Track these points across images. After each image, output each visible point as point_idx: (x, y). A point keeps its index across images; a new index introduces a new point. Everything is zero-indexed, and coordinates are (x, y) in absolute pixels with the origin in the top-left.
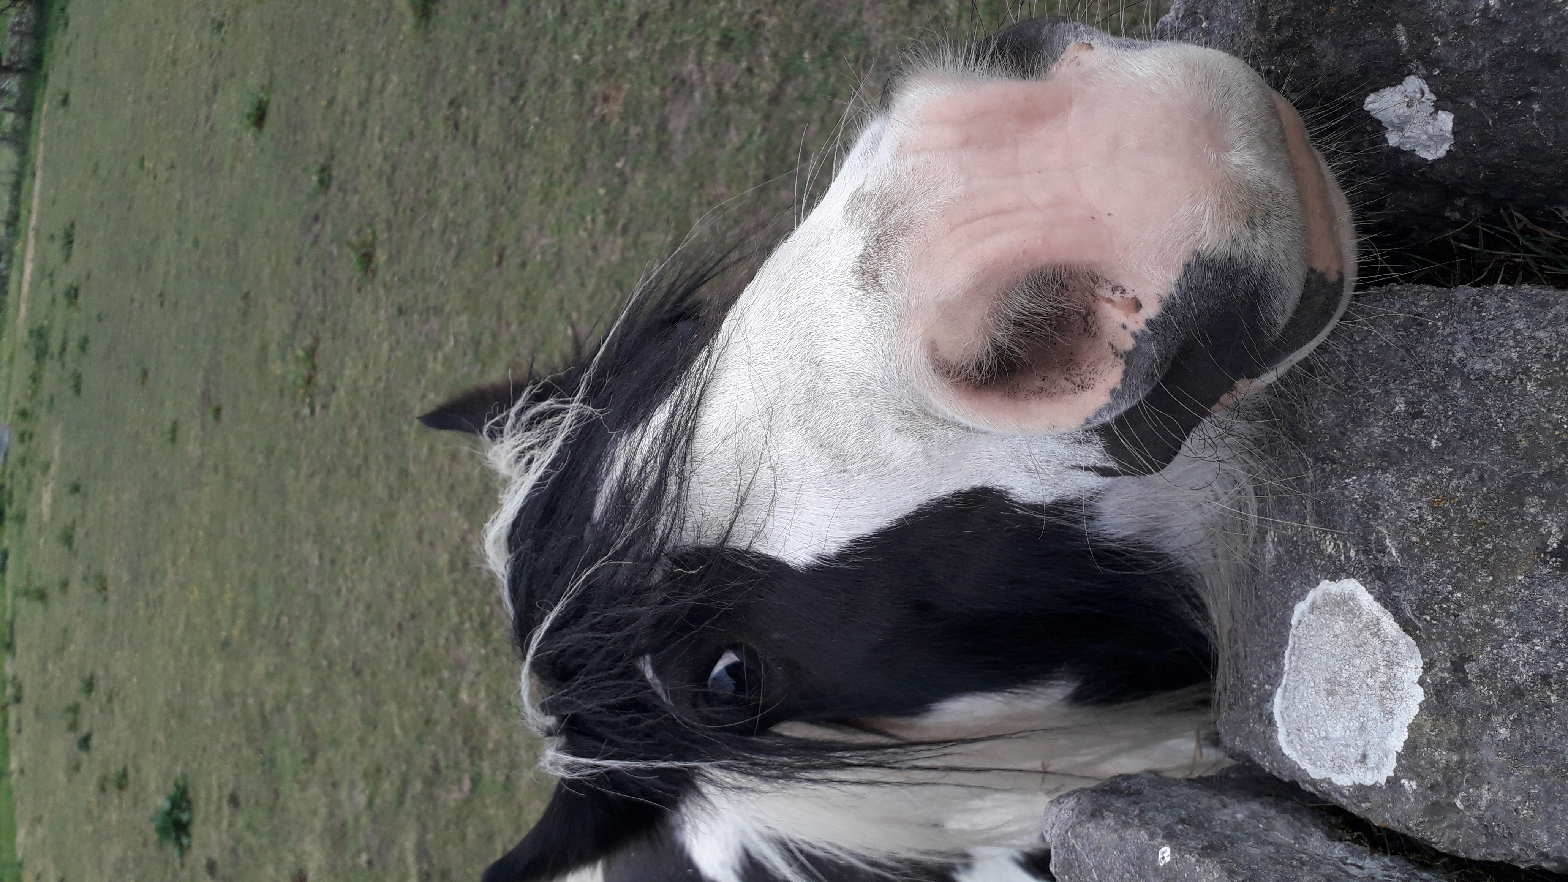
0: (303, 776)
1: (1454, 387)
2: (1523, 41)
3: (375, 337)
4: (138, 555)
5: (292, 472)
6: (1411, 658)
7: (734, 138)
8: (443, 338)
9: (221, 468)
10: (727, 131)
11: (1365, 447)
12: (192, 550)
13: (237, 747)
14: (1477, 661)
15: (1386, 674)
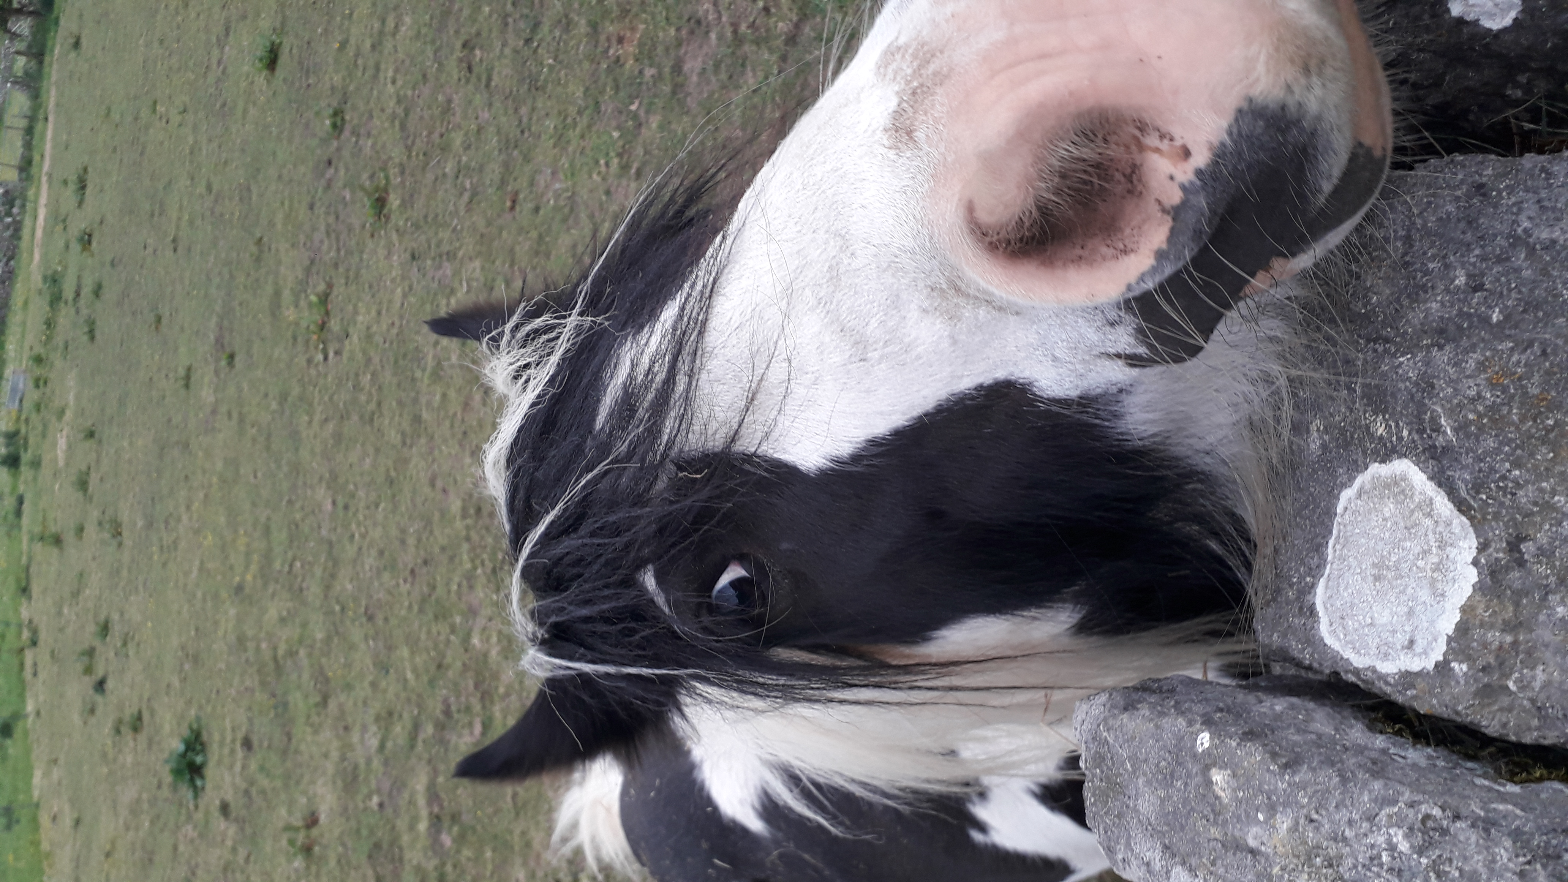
0: (315, 719)
1: (1518, 259)
3: (388, 283)
4: (153, 499)
5: (306, 418)
6: (1465, 538)
7: (751, 80)
8: (456, 285)
9: (235, 415)
10: (743, 73)
11: (1422, 324)
12: (206, 496)
13: (250, 690)
14: (1534, 540)
15: (1438, 555)
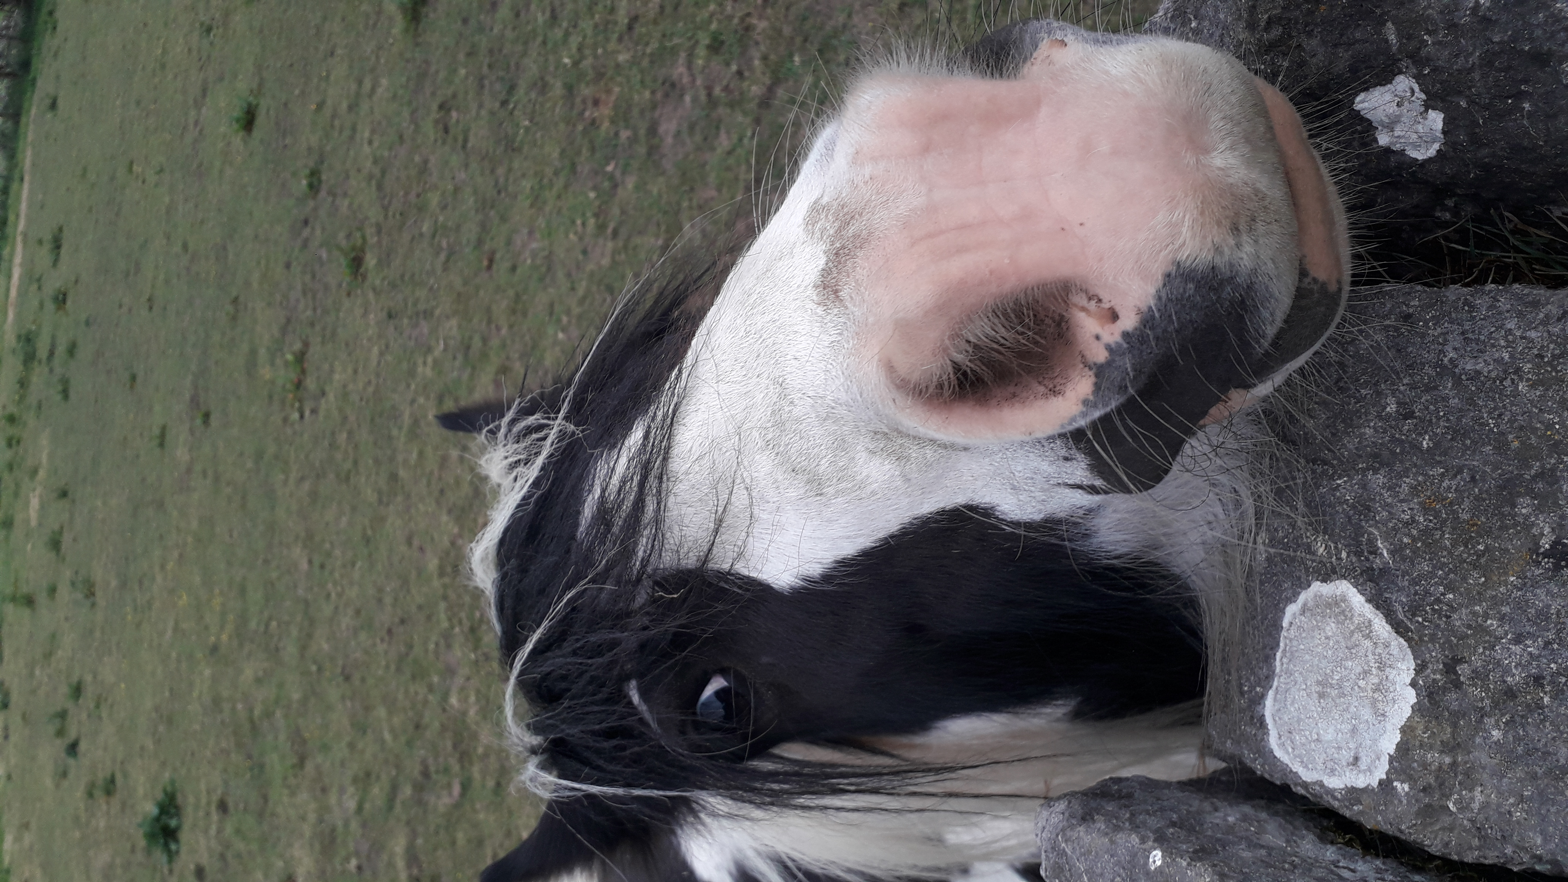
0: (292, 781)
1: (1445, 388)
2: (1514, 39)
3: (365, 342)
4: (127, 559)
5: (282, 477)
6: (1403, 660)
7: (724, 142)
8: (433, 342)
9: (210, 473)
10: (717, 135)
11: (1357, 448)
12: (181, 555)
13: (226, 752)
14: (1469, 662)
15: (1377, 675)
